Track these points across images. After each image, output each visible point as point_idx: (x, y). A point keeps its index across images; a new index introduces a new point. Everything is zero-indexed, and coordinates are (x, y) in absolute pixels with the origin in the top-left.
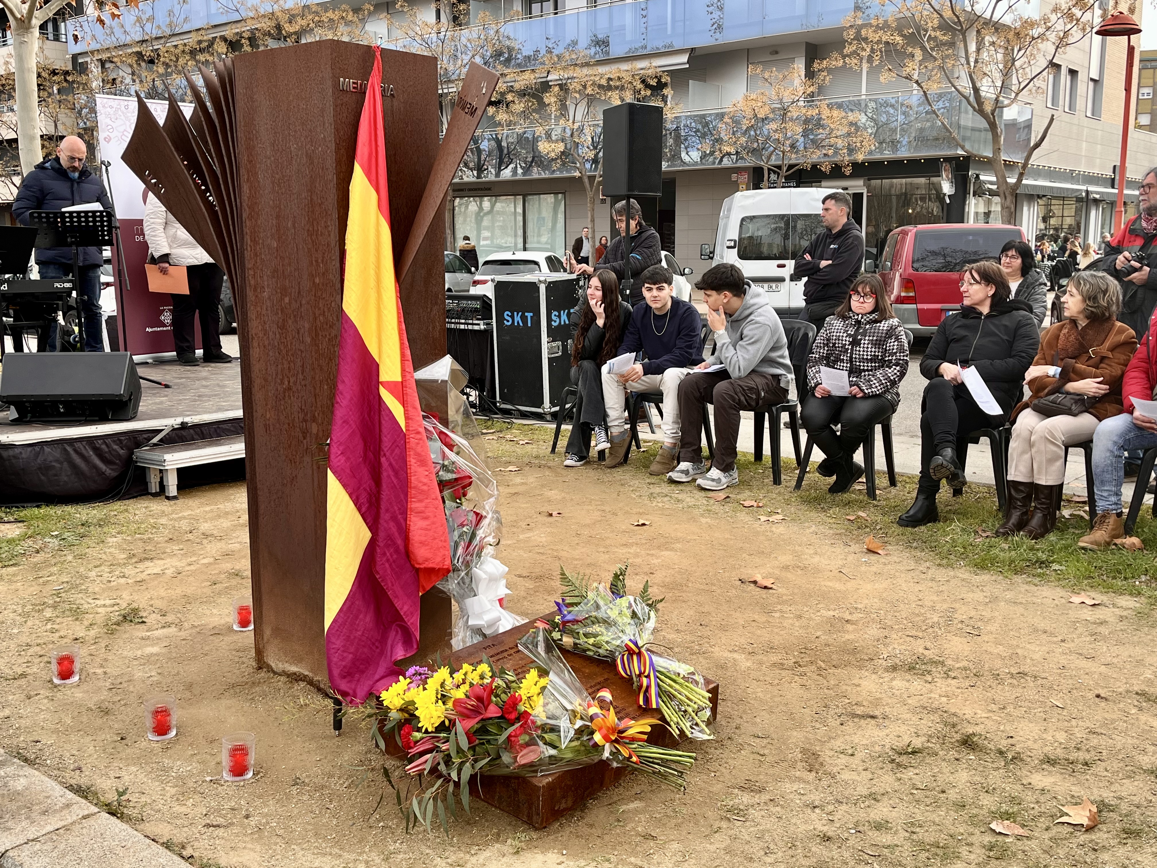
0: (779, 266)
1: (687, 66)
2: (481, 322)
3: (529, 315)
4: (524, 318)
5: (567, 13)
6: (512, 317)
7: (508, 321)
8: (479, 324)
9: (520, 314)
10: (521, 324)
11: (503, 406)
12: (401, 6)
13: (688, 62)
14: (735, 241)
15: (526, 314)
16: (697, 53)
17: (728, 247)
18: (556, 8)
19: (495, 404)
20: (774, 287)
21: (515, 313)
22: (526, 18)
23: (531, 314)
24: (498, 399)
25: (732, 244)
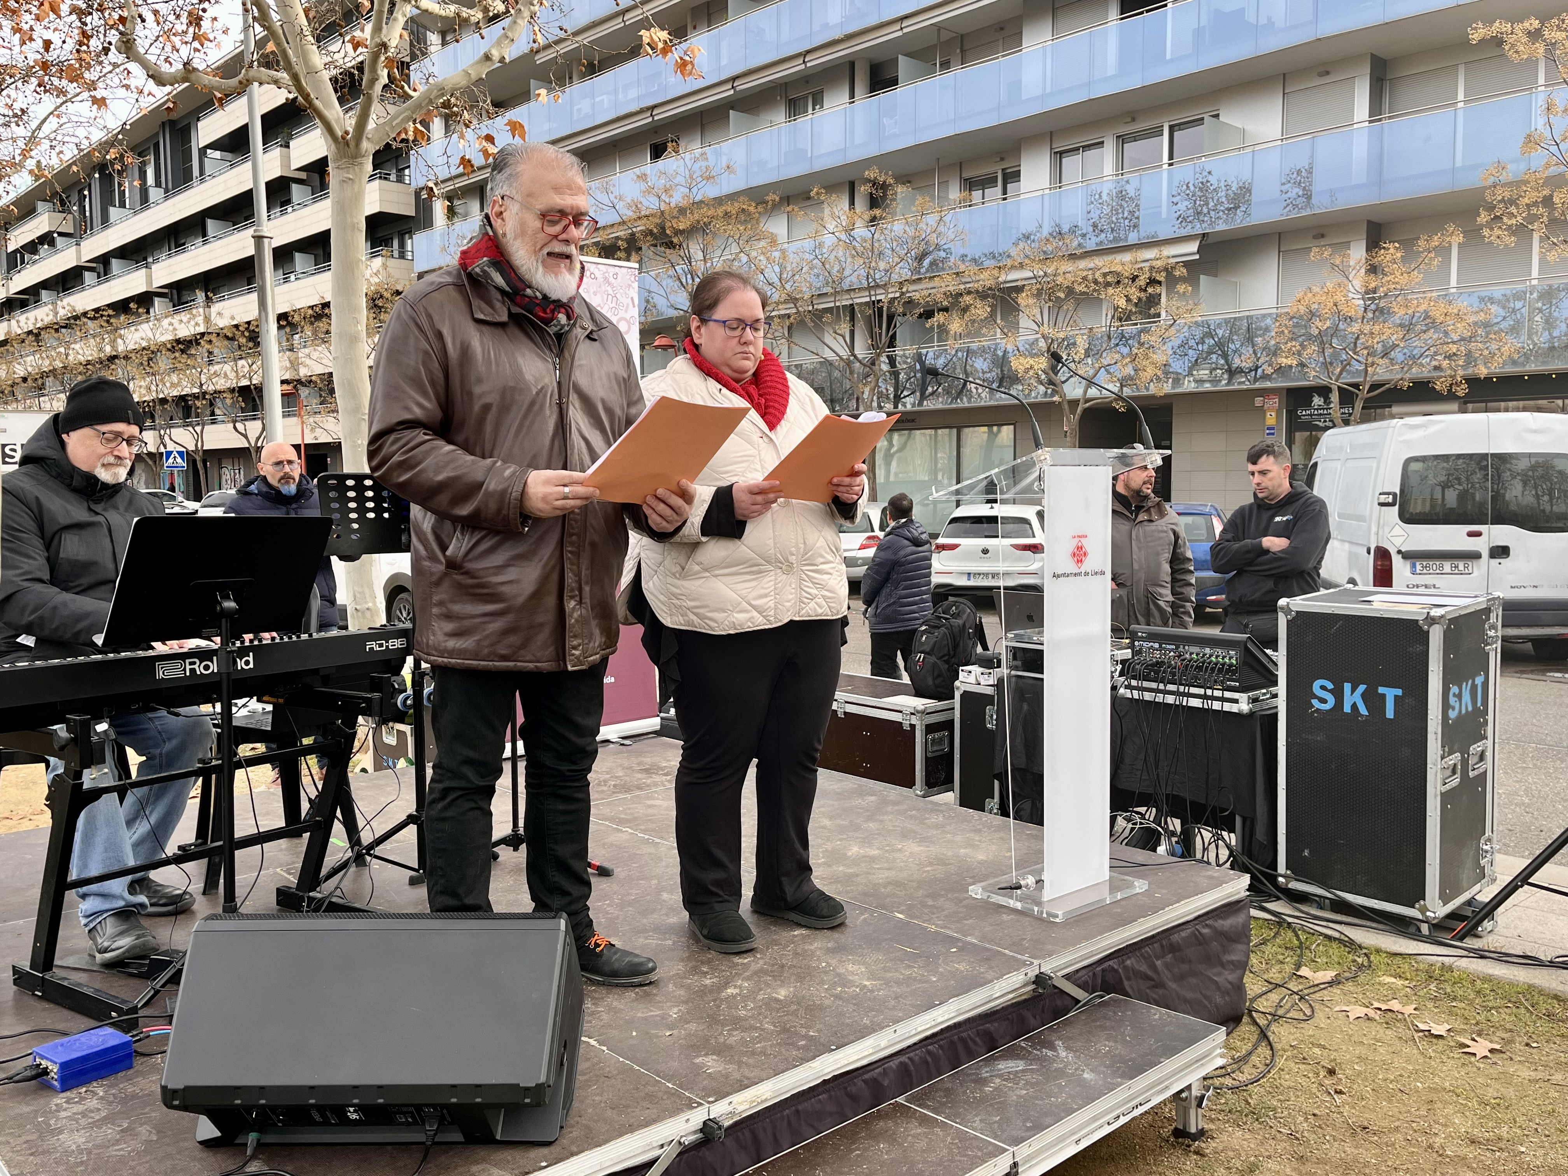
0: (1471, 534)
1: (1197, 257)
2: (1243, 697)
3: (1390, 694)
4: (1374, 701)
5: (1022, 197)
6: (1338, 694)
7: (1323, 701)
8: (1236, 701)
9: (1362, 688)
10: (1363, 710)
11: (1294, 885)
12: (818, 193)
13: (1198, 252)
14: (1395, 495)
15: (1381, 690)
16: (1211, 240)
17: (1382, 504)
18: (1005, 192)
19: (1273, 879)
20: (1461, 567)
21: (1347, 687)
22: (965, 207)
23: (1399, 692)
24: (1282, 867)
25: (1390, 499)
